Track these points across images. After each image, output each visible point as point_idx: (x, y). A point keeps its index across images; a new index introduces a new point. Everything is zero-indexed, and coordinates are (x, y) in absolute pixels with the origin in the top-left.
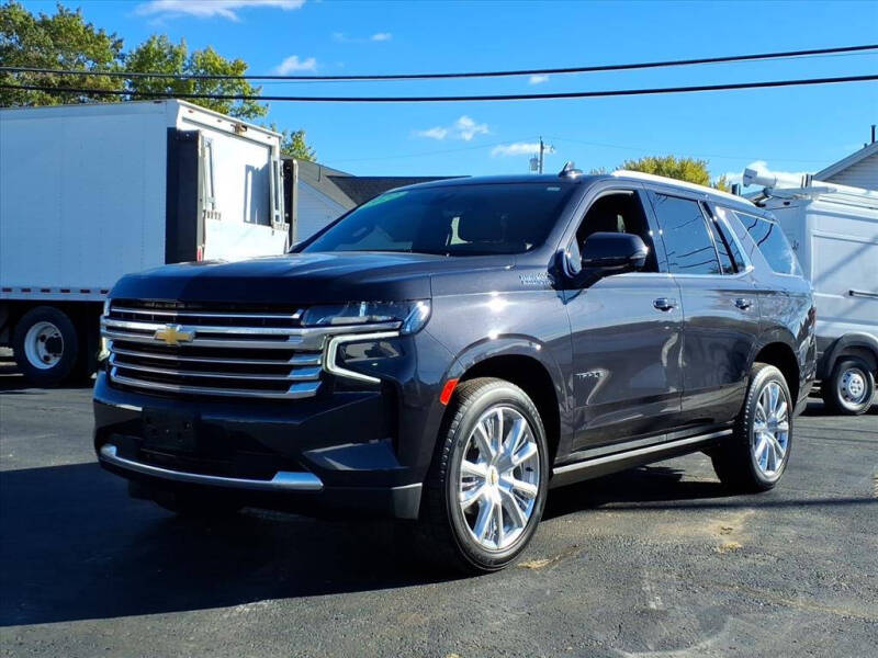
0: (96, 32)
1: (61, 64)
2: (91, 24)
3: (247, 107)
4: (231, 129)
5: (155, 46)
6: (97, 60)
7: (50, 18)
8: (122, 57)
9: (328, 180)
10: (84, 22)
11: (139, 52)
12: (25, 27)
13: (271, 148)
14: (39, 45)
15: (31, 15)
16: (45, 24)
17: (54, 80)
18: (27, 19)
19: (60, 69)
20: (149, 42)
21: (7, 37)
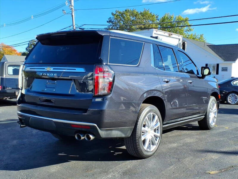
0: (153, 14)
1: (144, 23)
2: (151, 12)
3: (188, 29)
4: (168, 35)
5: (166, 16)
6: (153, 21)
7: (142, 12)
8: (158, 20)
9: (208, 47)
10: (149, 12)
11: (162, 18)
12: (136, 15)
13: (179, 39)
14: (139, 19)
15: (138, 12)
16: (141, 13)
17: (143, 27)
18: (137, 13)
19: (144, 24)
20: (165, 15)
21: (133, 17)
